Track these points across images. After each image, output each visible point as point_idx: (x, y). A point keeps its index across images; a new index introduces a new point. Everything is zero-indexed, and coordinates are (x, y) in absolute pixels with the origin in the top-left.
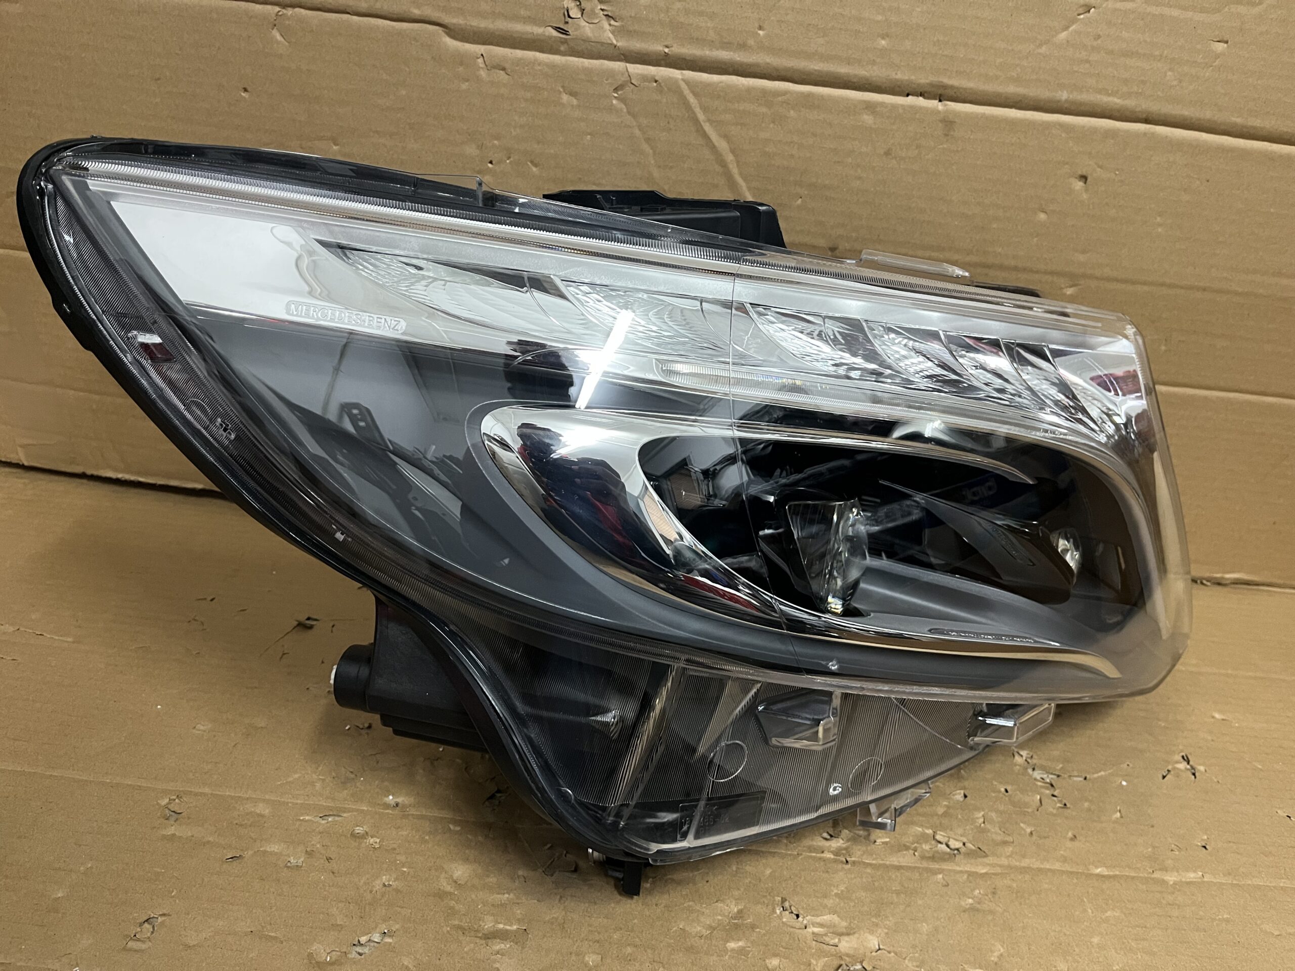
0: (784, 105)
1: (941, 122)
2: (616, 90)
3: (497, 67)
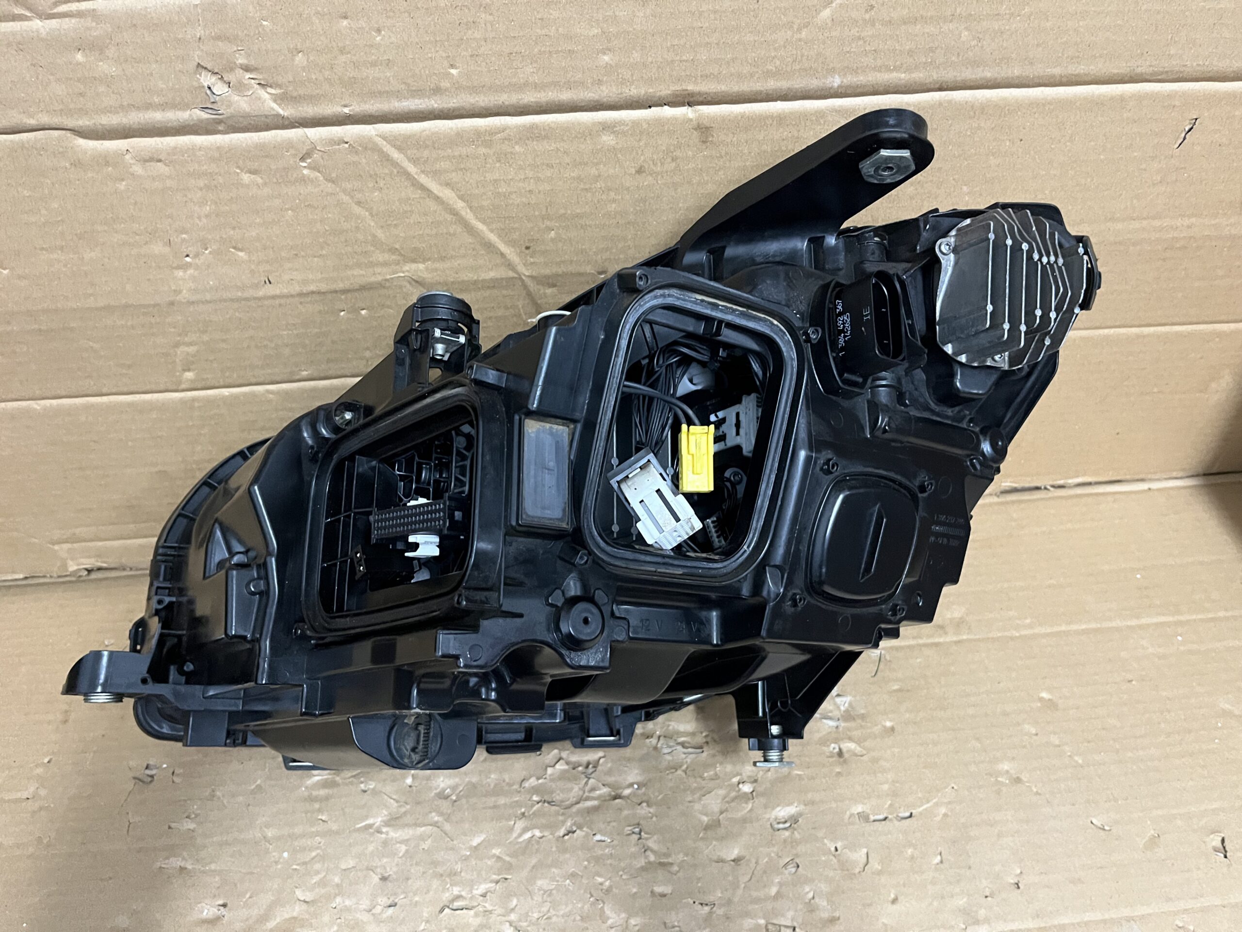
0: (506, 142)
1: (696, 129)
2: (302, 159)
3: (151, 159)
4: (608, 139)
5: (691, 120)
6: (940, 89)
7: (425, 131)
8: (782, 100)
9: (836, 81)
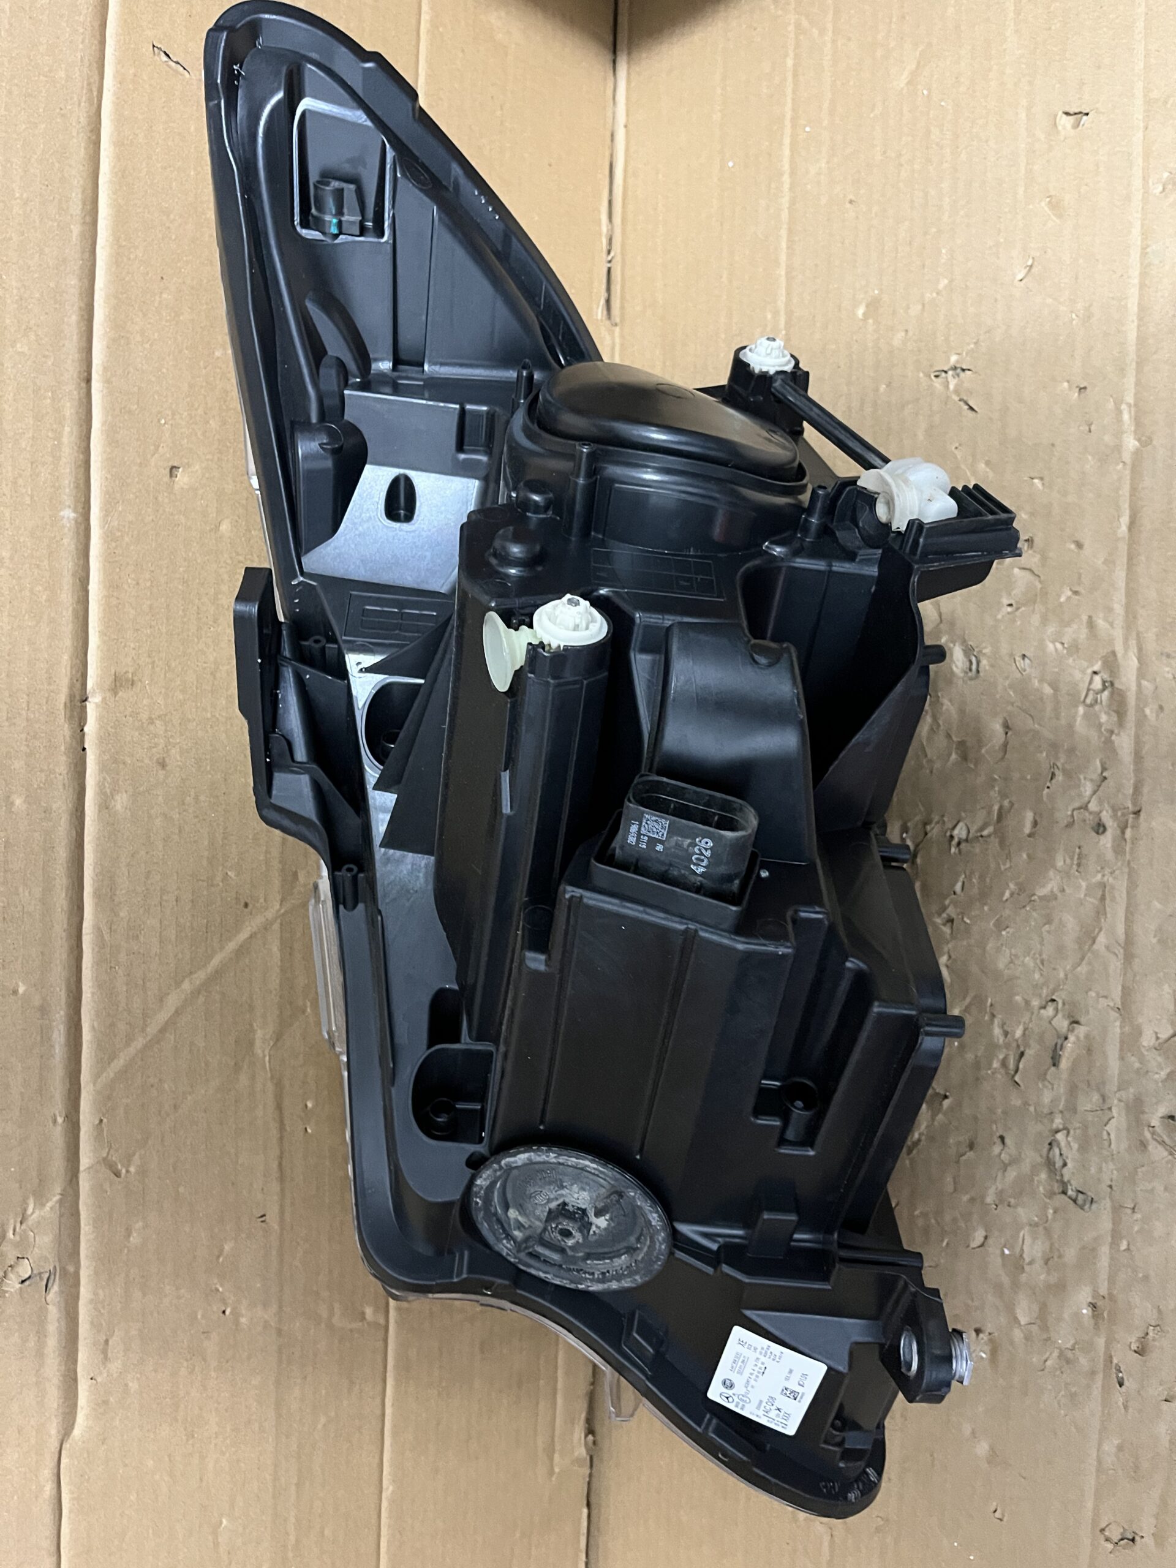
0: (114, 927)
1: (116, 694)
2: (117, 1174)
3: (105, 1352)
4: (121, 802)
5: (104, 699)
6: (88, 380)
7: (93, 1027)
8: (88, 583)
9: (68, 515)
